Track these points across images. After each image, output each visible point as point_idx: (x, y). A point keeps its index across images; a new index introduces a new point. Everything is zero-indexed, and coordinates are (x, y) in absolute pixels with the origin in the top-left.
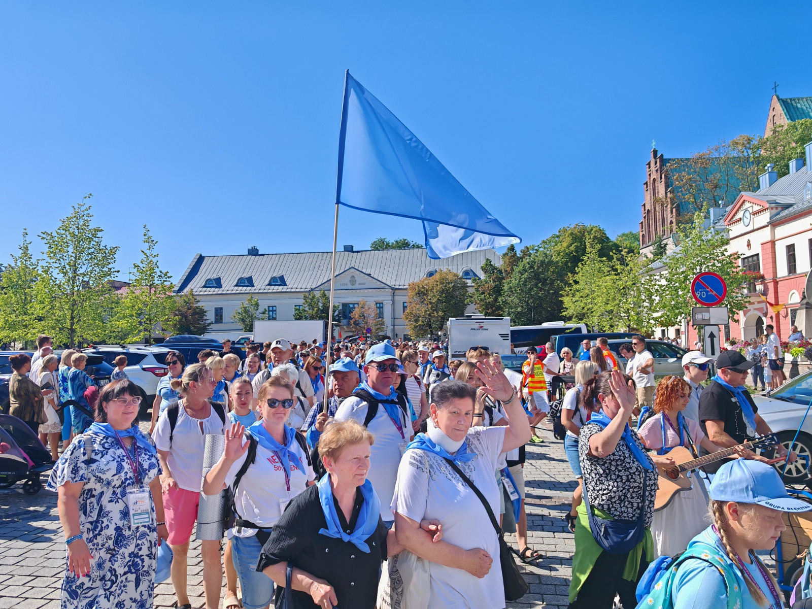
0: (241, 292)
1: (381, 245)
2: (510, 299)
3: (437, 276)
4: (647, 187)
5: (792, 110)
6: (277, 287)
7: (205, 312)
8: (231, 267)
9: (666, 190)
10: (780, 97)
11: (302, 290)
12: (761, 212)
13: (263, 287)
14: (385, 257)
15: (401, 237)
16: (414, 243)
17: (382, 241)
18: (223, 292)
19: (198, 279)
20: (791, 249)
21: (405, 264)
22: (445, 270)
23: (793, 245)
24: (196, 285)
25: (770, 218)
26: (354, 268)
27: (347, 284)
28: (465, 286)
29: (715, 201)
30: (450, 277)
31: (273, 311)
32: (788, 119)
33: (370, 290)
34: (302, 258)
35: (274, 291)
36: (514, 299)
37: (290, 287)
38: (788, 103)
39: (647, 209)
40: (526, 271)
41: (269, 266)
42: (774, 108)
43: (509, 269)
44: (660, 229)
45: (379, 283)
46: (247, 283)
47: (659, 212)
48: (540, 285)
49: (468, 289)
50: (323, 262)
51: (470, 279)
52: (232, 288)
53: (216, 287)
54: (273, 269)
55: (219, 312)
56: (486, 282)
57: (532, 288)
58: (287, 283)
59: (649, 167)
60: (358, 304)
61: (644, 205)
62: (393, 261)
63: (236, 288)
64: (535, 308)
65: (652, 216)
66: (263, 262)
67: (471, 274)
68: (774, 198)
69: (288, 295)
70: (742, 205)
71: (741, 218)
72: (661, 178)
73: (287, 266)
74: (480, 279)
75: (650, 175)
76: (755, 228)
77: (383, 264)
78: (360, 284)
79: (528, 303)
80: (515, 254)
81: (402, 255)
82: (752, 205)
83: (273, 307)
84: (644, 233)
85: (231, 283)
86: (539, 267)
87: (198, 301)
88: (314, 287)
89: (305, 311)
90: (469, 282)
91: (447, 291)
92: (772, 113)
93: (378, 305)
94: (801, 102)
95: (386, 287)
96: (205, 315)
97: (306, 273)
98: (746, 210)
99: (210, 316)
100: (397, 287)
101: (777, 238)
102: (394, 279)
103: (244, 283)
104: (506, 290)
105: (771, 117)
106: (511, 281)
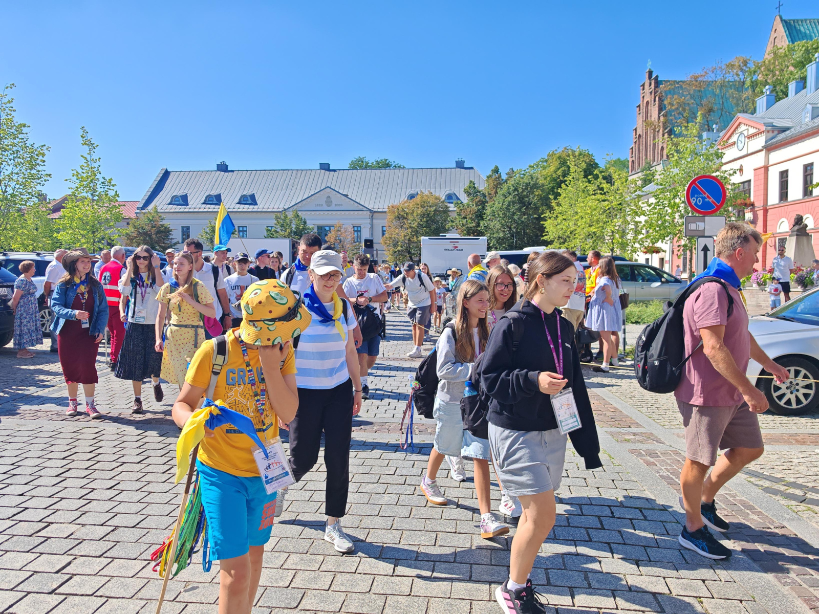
0: (209, 210)
1: (359, 165)
2: (492, 224)
3: (418, 199)
4: (640, 110)
5: (795, 32)
6: (248, 206)
7: (171, 231)
8: (199, 183)
9: (659, 113)
10: (784, 18)
11: (274, 210)
12: (756, 135)
13: (233, 206)
14: (363, 176)
15: (381, 157)
16: (396, 163)
17: (361, 160)
18: (190, 210)
19: (164, 196)
20: (784, 175)
21: (385, 185)
22: (427, 193)
23: (787, 171)
24: (161, 202)
25: (766, 142)
26: (330, 188)
27: (322, 205)
28: (446, 211)
29: (708, 127)
30: (431, 200)
31: (243, 231)
32: (789, 42)
33: (347, 213)
34: (275, 176)
35: (244, 210)
36: (496, 224)
37: (261, 206)
38: (791, 25)
39: (638, 134)
40: (510, 194)
41: (239, 183)
42: (776, 30)
43: (493, 192)
44: (650, 155)
45: (357, 205)
46: (215, 202)
47: (650, 137)
48: (523, 210)
49: (450, 214)
50: (297, 181)
51: (452, 203)
52: (199, 206)
53: (182, 205)
54: (243, 186)
55: (186, 232)
56: (468, 206)
57: (515, 213)
58: (258, 202)
59: (643, 89)
60: (333, 226)
61: (636, 129)
62: (372, 182)
63: (204, 205)
64: (517, 233)
65: (643, 142)
66: (233, 178)
67: (454, 197)
68: (771, 121)
69: (259, 214)
70: (737, 128)
71: (735, 142)
72: (655, 101)
73: (258, 184)
74: (462, 203)
75: (643, 97)
76: (749, 152)
77: (362, 185)
78: (336, 205)
79: (510, 228)
80: (500, 176)
81: (382, 176)
82: (747, 127)
83: (243, 227)
84: (634, 159)
85: (198, 200)
86: (523, 191)
87: (162, 219)
88: (287, 207)
89: (276, 232)
90: (452, 207)
91: (428, 214)
92: (773, 35)
93: (356, 229)
94: (804, 24)
95: (365, 209)
96: (171, 234)
97: (278, 192)
98: (741, 133)
99: (177, 235)
100: (376, 210)
101: (770, 163)
102: (372, 202)
103: (213, 201)
104: (488, 214)
105: (772, 39)
106: (494, 204)
